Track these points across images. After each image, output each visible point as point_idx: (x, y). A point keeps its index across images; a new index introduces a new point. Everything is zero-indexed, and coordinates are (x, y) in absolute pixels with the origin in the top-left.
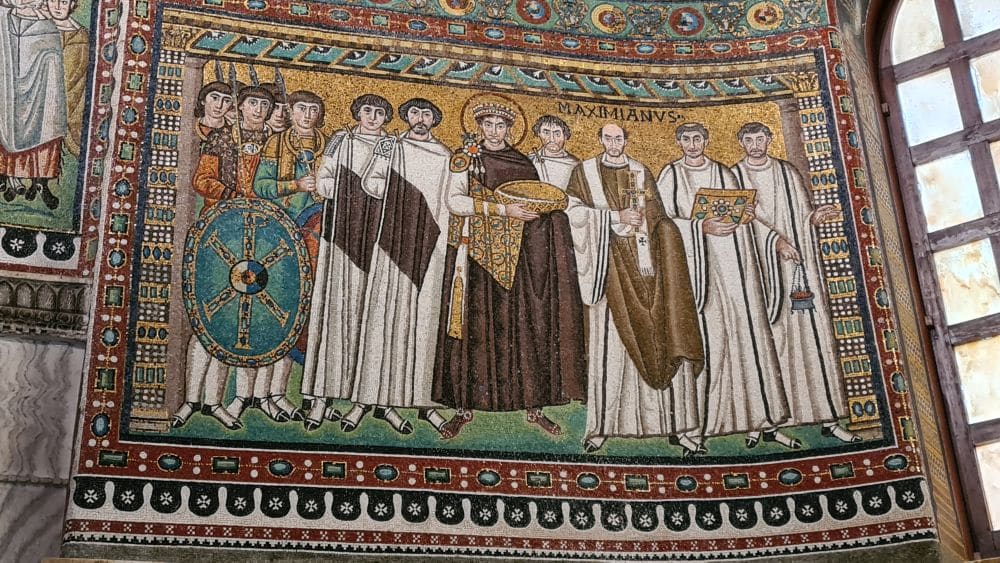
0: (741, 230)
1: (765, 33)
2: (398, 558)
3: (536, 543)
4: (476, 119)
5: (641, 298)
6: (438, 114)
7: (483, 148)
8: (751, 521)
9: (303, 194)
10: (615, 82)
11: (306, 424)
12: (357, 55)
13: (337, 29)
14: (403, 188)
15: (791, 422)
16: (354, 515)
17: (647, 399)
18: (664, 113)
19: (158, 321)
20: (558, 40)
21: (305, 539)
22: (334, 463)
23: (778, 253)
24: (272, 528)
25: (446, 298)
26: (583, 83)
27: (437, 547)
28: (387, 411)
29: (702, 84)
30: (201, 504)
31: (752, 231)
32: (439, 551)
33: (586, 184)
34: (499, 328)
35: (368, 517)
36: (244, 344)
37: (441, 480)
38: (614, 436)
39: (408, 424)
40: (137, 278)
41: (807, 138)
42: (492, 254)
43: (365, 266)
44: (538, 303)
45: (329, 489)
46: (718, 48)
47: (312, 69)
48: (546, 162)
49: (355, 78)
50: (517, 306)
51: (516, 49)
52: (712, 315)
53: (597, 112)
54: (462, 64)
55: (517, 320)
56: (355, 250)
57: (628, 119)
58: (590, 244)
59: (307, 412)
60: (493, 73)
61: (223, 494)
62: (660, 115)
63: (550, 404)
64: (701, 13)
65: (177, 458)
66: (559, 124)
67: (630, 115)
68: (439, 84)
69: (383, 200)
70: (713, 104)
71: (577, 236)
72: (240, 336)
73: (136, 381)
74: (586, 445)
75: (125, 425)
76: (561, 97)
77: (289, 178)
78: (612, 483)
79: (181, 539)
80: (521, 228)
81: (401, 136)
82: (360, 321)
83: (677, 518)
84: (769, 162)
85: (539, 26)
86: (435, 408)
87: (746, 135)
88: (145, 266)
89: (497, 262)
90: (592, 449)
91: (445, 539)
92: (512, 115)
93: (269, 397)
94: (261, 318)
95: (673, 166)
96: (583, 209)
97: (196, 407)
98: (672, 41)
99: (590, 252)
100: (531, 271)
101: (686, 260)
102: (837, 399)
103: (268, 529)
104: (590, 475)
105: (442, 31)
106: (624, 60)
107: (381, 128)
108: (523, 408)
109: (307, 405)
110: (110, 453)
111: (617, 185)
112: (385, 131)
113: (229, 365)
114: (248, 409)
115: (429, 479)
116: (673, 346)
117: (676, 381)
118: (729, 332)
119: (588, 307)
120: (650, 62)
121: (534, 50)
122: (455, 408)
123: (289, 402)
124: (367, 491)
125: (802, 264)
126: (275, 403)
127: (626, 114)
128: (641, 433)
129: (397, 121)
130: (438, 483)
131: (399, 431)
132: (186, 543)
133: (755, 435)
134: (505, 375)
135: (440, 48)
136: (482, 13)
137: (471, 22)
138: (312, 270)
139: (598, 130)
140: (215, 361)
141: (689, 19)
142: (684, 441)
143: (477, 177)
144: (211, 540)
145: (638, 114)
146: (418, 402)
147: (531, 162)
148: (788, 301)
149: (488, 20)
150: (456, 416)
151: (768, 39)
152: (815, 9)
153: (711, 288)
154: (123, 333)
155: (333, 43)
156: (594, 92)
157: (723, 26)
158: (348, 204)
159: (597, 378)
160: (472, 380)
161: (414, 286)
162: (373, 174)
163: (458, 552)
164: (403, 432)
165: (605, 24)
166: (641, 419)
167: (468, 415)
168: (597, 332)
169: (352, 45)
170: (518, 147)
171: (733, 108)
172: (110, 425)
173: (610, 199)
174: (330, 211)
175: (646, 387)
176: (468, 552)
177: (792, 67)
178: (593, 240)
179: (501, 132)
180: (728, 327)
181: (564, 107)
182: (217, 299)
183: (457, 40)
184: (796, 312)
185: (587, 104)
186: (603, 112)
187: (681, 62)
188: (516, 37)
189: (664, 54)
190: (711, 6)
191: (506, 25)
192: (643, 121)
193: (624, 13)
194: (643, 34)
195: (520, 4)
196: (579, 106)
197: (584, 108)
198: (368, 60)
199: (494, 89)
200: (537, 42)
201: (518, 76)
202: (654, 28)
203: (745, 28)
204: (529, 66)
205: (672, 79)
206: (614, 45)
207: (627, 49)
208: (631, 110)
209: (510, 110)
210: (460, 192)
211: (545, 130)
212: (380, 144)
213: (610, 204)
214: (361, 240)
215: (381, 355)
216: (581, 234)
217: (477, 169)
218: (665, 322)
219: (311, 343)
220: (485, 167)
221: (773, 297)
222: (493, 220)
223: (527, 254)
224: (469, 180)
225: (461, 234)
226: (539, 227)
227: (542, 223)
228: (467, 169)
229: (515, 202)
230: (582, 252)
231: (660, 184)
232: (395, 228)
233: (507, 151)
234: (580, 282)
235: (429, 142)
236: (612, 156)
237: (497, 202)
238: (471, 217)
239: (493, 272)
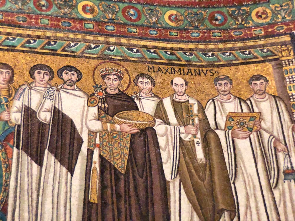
0: (254, 136)
1: (262, 24)
4: (102, 76)
5: (199, 176)
6: (80, 75)
7: (106, 93)
9: (3, 122)
10: (180, 54)
12: (32, 41)
13: (20, 27)
14: (61, 117)
18: (207, 70)
20: (146, 31)
23: (275, 148)
25: (88, 180)
26: (161, 55)
29: (228, 54)
31: (260, 137)
33: (165, 112)
34: (119, 196)
41: (288, 83)
42: (113, 153)
43: (40, 163)
44: (141, 181)
46: (236, 33)
47: (7, 50)
48: (142, 100)
49: (32, 55)
50: (129, 183)
51: (123, 36)
52: (239, 185)
53: (170, 71)
54: (93, 46)
55: (129, 190)
56: (34, 153)
57: (187, 74)
58: (169, 146)
60: (110, 50)
62: (205, 72)
64: (226, 13)
66: (148, 78)
67: (188, 72)
68: (79, 57)
69: (49, 124)
70: (234, 65)
71: (162, 141)
76: (148, 62)
80: (129, 138)
81: (59, 87)
82: (38, 196)
84: (267, 97)
85: (135, 23)
87: (253, 82)
89: (116, 158)
92: (121, 74)
95: (213, 101)
96: (164, 126)
98: (210, 30)
99: (169, 151)
100: (136, 162)
101: (223, 153)
105: (80, 27)
106: (183, 41)
107: (47, 83)
111: (182, 111)
112: (50, 85)
116: (218, 203)
118: (249, 194)
119: (169, 182)
120: (198, 42)
121: (133, 37)
125: (289, 154)
127: (186, 71)
129: (56, 79)
135: (79, 37)
136: (103, 17)
137: (96, 21)
138: (9, 167)
139: (170, 81)
141: (219, 17)
143: (103, 109)
145: (193, 71)
147: (133, 100)
148: (282, 176)
149: (106, 20)
151: (264, 27)
152: (289, 11)
153: (238, 169)
155: (18, 35)
156: (167, 60)
157: (238, 21)
158: (30, 127)
161: (69, 173)
162: (44, 109)
165: (172, 21)
168: (175, 196)
169: (29, 36)
170: (126, 92)
171: (246, 67)
173: (179, 120)
174: (19, 132)
177: (278, 43)
178: (170, 143)
179: (116, 83)
180: (249, 191)
181: (151, 69)
183: (89, 33)
184: (286, 181)
185: (164, 66)
186: (173, 71)
187: (215, 42)
188: (122, 30)
189: (206, 37)
190: (231, 10)
191: (117, 23)
192: (195, 75)
193: (182, 15)
194: (193, 27)
195: (124, 11)
196: (159, 68)
197: (162, 69)
198: (39, 44)
199: (111, 59)
200: (134, 32)
201: (125, 51)
202: (200, 23)
203: (250, 21)
204: (130, 46)
205: (211, 51)
206: (177, 33)
207: (185, 35)
208: (189, 69)
209: (121, 71)
210: (94, 118)
211: (141, 81)
212: (47, 92)
213: (179, 123)
214: (37, 148)
215: (51, 215)
216: (163, 140)
217: (103, 105)
218: (212, 190)
219: (10, 209)
220: (107, 104)
221: (274, 173)
222: (113, 134)
223: (133, 152)
224: (99, 111)
225: (95, 142)
226: (139, 137)
227: (141, 134)
228: (98, 105)
229: (125, 123)
230: (164, 150)
231: (207, 111)
232: (57, 140)
233: (120, 94)
234: (164, 168)
235: (75, 90)
236: (179, 96)
237: (115, 124)
238: (100, 132)
239: (114, 163)
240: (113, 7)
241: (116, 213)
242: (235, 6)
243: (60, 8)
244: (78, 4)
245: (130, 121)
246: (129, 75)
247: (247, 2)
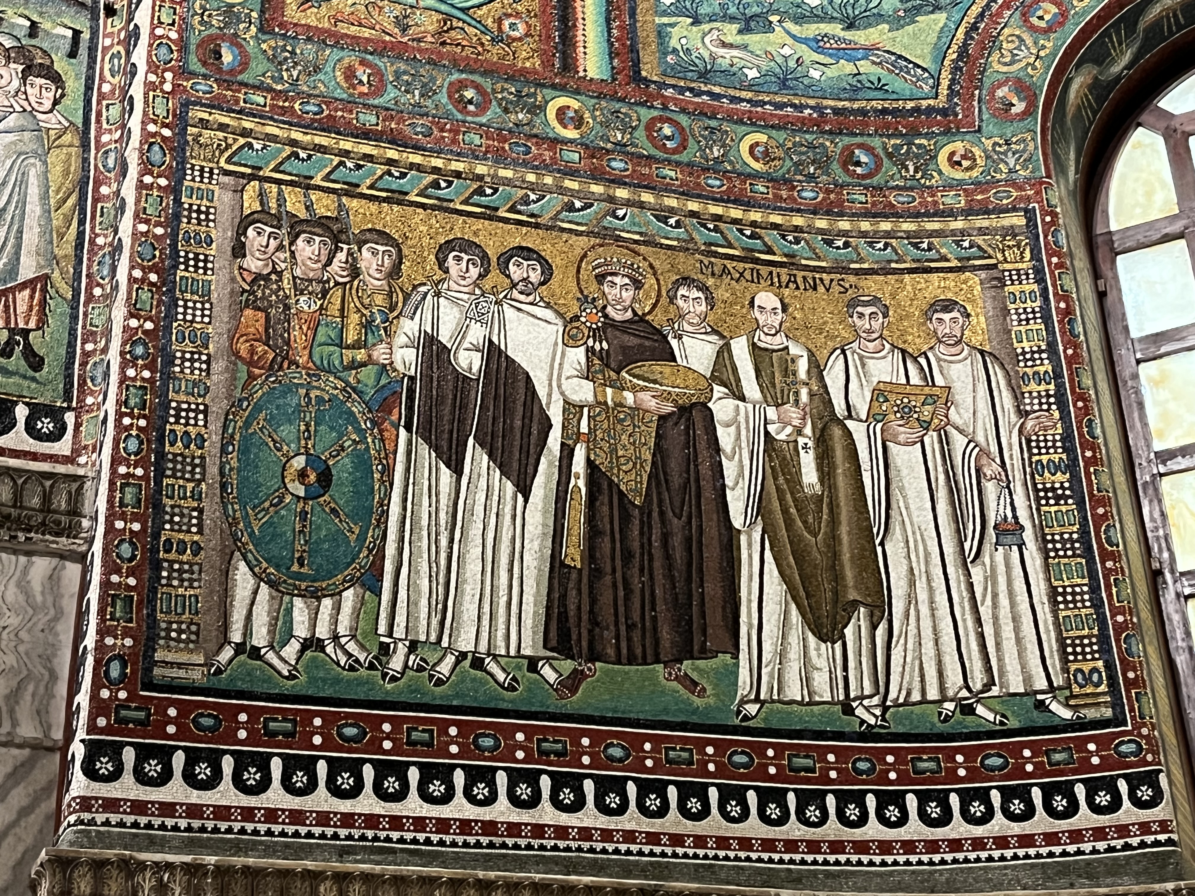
0: (931, 439)
1: (961, 183)
2: (504, 856)
3: (677, 840)
4: (596, 276)
5: (805, 522)
6: (548, 271)
7: (606, 316)
8: (945, 819)
9: (376, 367)
10: (771, 237)
11: (384, 675)
12: (443, 184)
13: (417, 148)
14: (504, 365)
15: (995, 691)
16: (447, 798)
17: (813, 653)
18: (832, 280)
19: (189, 531)
20: (699, 177)
21: (384, 829)
22: (420, 728)
23: (978, 471)
24: (341, 813)
25: (561, 515)
26: (730, 237)
27: (552, 843)
28: (487, 661)
29: (881, 245)
30: (248, 779)
31: (945, 441)
32: (555, 848)
33: (735, 369)
34: (627, 556)
35: (464, 801)
36: (302, 565)
37: (557, 754)
38: (773, 701)
39: (514, 679)
40: (160, 474)
41: (1015, 323)
42: (618, 458)
43: (457, 467)
45: (414, 764)
46: (901, 199)
47: (385, 200)
48: (685, 338)
49: (440, 215)
50: (650, 527)
51: (646, 187)
52: (894, 548)
53: (748, 276)
54: (578, 204)
55: (650, 545)
56: (445, 444)
57: (787, 287)
58: (740, 448)
59: (384, 659)
60: (617, 218)
61: (276, 766)
62: (827, 283)
63: (692, 658)
64: (880, 151)
65: (215, 717)
66: (699, 289)
67: (790, 281)
68: (548, 228)
69: (478, 380)
70: (895, 272)
71: (725, 437)
72: (297, 555)
73: (162, 612)
74: (739, 712)
75: (148, 670)
76: (702, 253)
77: (357, 345)
78: (772, 764)
79: (223, 826)
80: (654, 425)
81: (501, 296)
82: (451, 541)
83: (852, 812)
84: (966, 352)
85: (676, 157)
86: (548, 659)
87: (936, 316)
88: (170, 456)
89: (624, 468)
90: (746, 718)
91: (562, 832)
92: (641, 274)
93: (336, 638)
94: (324, 533)
95: (843, 352)
96: (732, 402)
97: (240, 649)
98: (842, 186)
99: (741, 461)
100: (667, 481)
101: (861, 475)
102: (1054, 662)
103: (335, 814)
104: (743, 753)
105: (551, 158)
106: (781, 209)
107: (475, 284)
108: (657, 661)
109: (384, 649)
110: (129, 708)
111: (773, 372)
112: (480, 288)
113: (283, 593)
114: (309, 653)
115: (541, 752)
116: (846, 586)
117: (849, 632)
118: (916, 572)
119: (739, 531)
120: (815, 213)
121: (668, 190)
122: (573, 658)
123: (362, 647)
124: (463, 767)
125: (1008, 487)
126: (342, 647)
127: (785, 278)
128: (807, 699)
129: (494, 277)
130: (552, 757)
131: (502, 687)
132: (229, 830)
133: (950, 706)
134: (636, 616)
135: (548, 180)
136: (602, 137)
137: (587, 147)
138: (388, 471)
139: (749, 298)
140: (264, 588)
141: (864, 159)
142: (860, 712)
143: (598, 354)
144: (262, 828)
145: (799, 280)
146: (527, 651)
147: (665, 337)
148: (991, 532)
149: (609, 146)
150: (575, 670)
151: (965, 190)
152: (1025, 156)
153: (893, 513)
154: (143, 547)
155: (412, 166)
156: (743, 249)
157: (907, 170)
158: (435, 384)
159: (750, 626)
160: (594, 622)
161: (519, 496)
162: (466, 345)
163: (579, 849)
164: (506, 689)
165: (757, 160)
166: (807, 681)
167: (590, 669)
168: (751, 565)
169: (436, 170)
170: (649, 318)
171: (920, 278)
172: (128, 671)
173: (765, 390)
174: (411, 392)
175: (812, 639)
176: (592, 850)
177: (996, 229)
178: (744, 445)
179: (628, 295)
180: (914, 565)
181: (707, 267)
182: (267, 504)
183: (572, 173)
184: (1000, 548)
185: (735, 264)
186: (755, 275)
187: (853, 215)
188: (646, 171)
189: (832, 202)
190: (892, 142)
191: (633, 154)
192: (805, 289)
193: (781, 146)
194: (805, 176)
195: (650, 126)
196: (725, 266)
197: (732, 270)
198: (458, 193)
199: (618, 238)
200: (671, 179)
201: (648, 223)
202: (819, 168)
203: (935, 174)
204: (662, 211)
205: (843, 236)
206: (768, 187)
207: (784, 194)
208: (790, 275)
209: (639, 267)
210: (576, 373)
211: (683, 296)
212: (473, 306)
213: (765, 397)
214: (451, 432)
215: (479, 587)
216: (729, 434)
217: (597, 343)
218: (835, 555)
219: (389, 567)
220: (607, 342)
221: (972, 528)
222: (619, 412)
223: (662, 458)
224: (588, 358)
225: (579, 429)
226: (676, 424)
227: (680, 418)
228: (586, 343)
229: (643, 389)
230: (731, 459)
231: (828, 373)
232: (494, 419)
233: (636, 322)
234: (729, 498)
235: (536, 305)
236: (767, 334)
237: (624, 389)
238: (591, 407)
239: (620, 481)
240: (625, 114)
241: (621, 593)
242: (902, 135)
243: (506, 110)
244: (547, 103)
245: (657, 386)
246: (658, 280)
247: (928, 128)
